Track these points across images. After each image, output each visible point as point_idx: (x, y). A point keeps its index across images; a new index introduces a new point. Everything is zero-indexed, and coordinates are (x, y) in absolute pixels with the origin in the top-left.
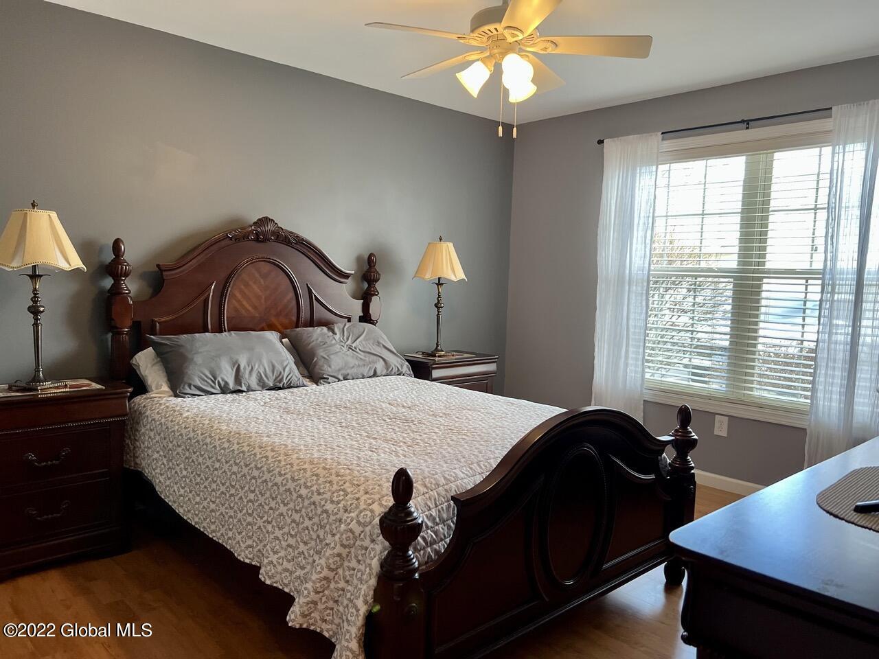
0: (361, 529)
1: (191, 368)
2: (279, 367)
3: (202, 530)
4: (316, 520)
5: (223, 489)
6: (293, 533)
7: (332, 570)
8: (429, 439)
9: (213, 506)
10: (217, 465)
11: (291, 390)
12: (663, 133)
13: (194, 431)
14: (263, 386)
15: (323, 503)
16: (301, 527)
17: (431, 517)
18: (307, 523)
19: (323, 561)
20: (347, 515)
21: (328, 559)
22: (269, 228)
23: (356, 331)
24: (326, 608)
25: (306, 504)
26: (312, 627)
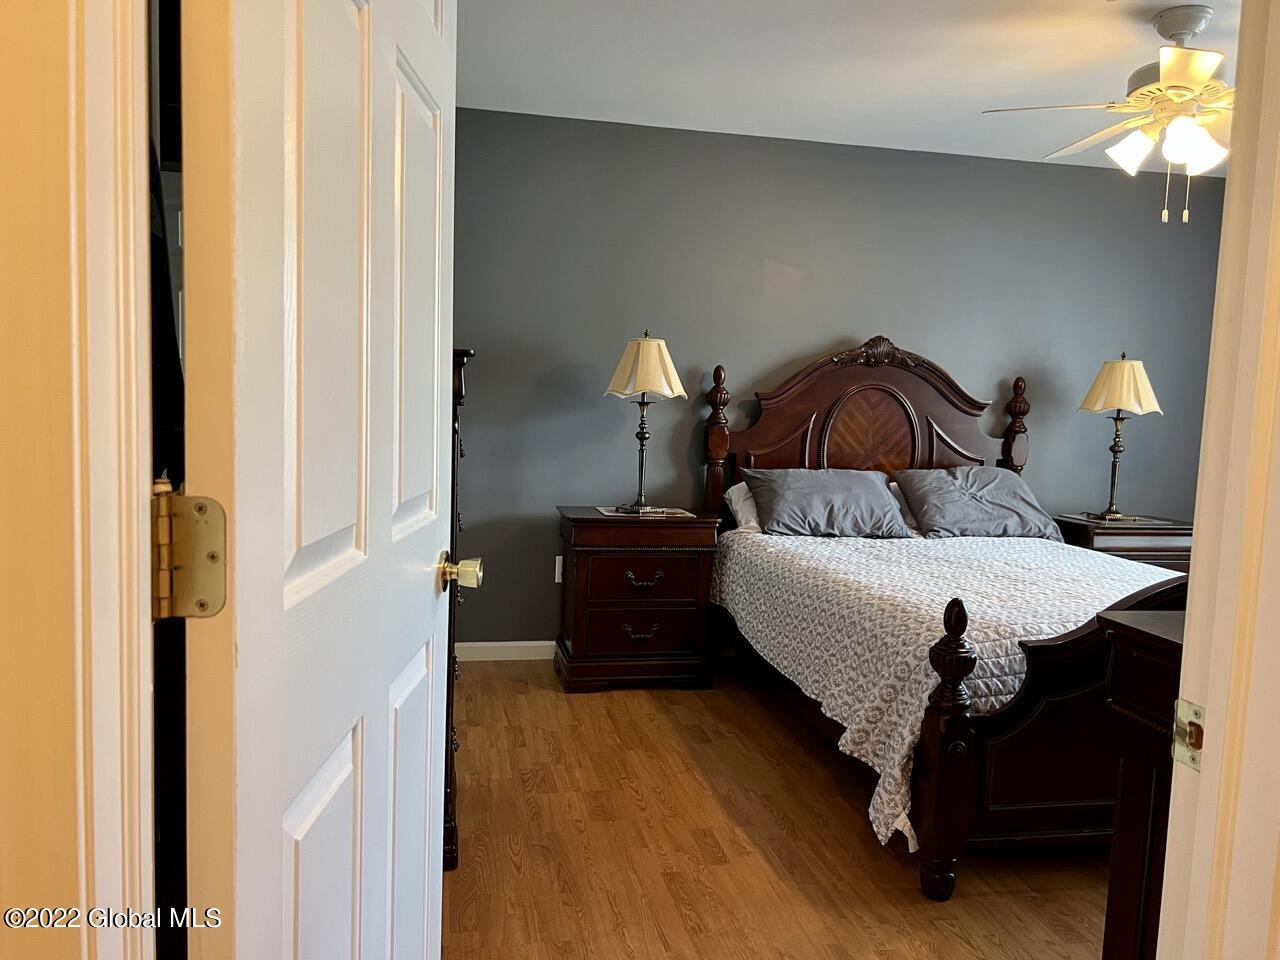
1: (781, 503)
2: (878, 513)
4: (876, 652)
5: (796, 622)
6: (854, 665)
7: (886, 702)
9: (786, 641)
10: (793, 598)
11: (891, 540)
13: (775, 565)
14: (859, 533)
15: (884, 636)
16: (862, 659)
17: (998, 665)
18: (868, 656)
19: (876, 691)
20: (904, 648)
21: (881, 688)
22: (883, 348)
23: (985, 477)
24: (879, 742)
25: (868, 637)
26: (863, 759)
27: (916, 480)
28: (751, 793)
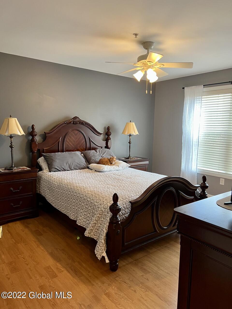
0: (105, 210)
1: (54, 163)
3: (60, 210)
4: (92, 207)
5: (66, 199)
6: (86, 211)
7: (97, 221)
8: (125, 185)
9: (63, 204)
10: (64, 192)
12: (203, 86)
13: (57, 182)
15: (94, 202)
16: (88, 209)
17: (124, 207)
18: (90, 208)
19: (94, 219)
20: (100, 206)
21: (95, 218)
22: (77, 120)
23: (104, 151)
24: (95, 232)
25: (89, 203)
26: (91, 237)
27: (88, 153)
28: (58, 250)
